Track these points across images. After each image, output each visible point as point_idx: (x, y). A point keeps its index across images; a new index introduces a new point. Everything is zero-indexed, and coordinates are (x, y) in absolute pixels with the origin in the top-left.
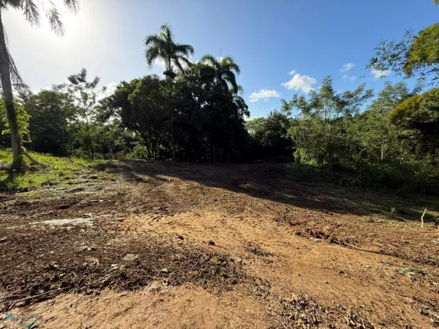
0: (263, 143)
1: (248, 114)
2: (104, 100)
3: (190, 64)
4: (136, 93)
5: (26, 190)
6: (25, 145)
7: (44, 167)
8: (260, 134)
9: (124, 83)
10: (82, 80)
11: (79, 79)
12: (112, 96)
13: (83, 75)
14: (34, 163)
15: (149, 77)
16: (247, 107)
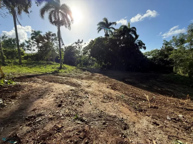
0: (156, 63)
1: (145, 48)
2: (85, 47)
3: (115, 30)
4: (94, 44)
5: (60, 73)
6: (63, 62)
7: (66, 68)
8: (154, 58)
9: (92, 40)
10: (79, 42)
11: (78, 42)
12: (88, 46)
13: (79, 40)
14: (64, 67)
15: (99, 37)
16: (144, 44)
